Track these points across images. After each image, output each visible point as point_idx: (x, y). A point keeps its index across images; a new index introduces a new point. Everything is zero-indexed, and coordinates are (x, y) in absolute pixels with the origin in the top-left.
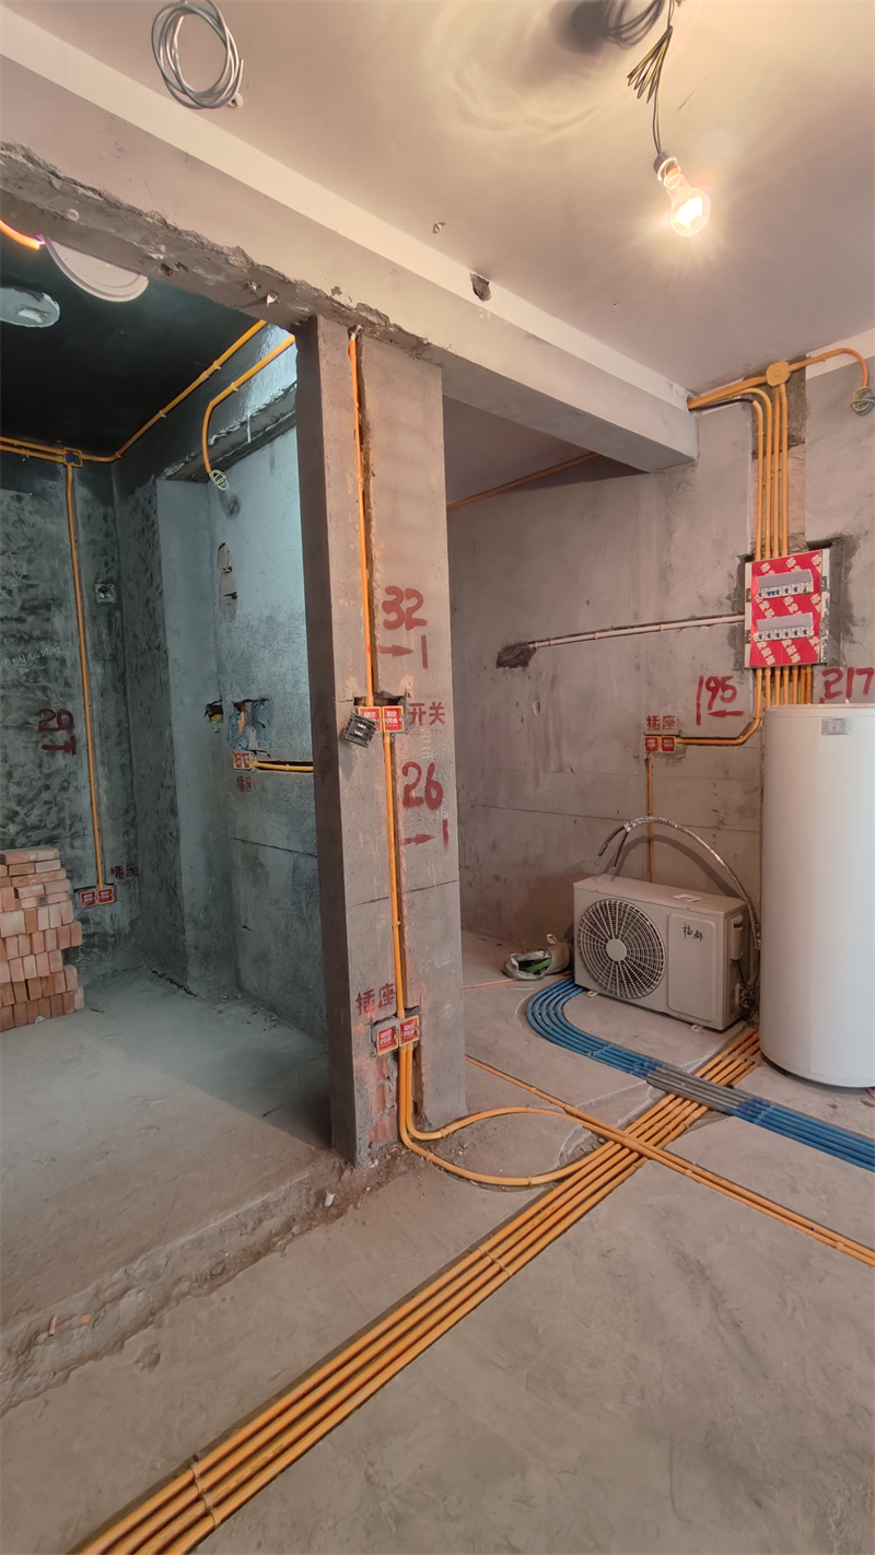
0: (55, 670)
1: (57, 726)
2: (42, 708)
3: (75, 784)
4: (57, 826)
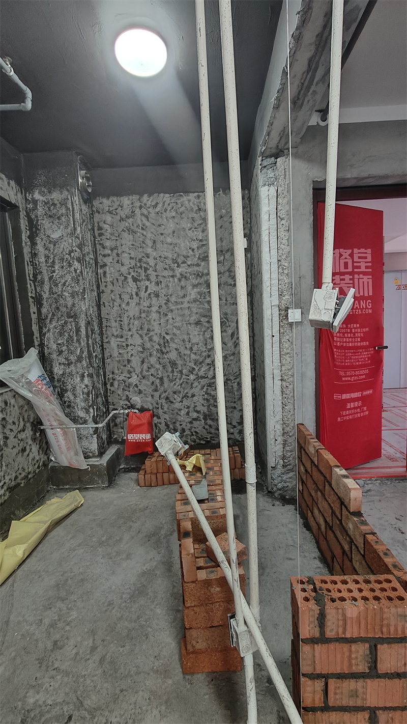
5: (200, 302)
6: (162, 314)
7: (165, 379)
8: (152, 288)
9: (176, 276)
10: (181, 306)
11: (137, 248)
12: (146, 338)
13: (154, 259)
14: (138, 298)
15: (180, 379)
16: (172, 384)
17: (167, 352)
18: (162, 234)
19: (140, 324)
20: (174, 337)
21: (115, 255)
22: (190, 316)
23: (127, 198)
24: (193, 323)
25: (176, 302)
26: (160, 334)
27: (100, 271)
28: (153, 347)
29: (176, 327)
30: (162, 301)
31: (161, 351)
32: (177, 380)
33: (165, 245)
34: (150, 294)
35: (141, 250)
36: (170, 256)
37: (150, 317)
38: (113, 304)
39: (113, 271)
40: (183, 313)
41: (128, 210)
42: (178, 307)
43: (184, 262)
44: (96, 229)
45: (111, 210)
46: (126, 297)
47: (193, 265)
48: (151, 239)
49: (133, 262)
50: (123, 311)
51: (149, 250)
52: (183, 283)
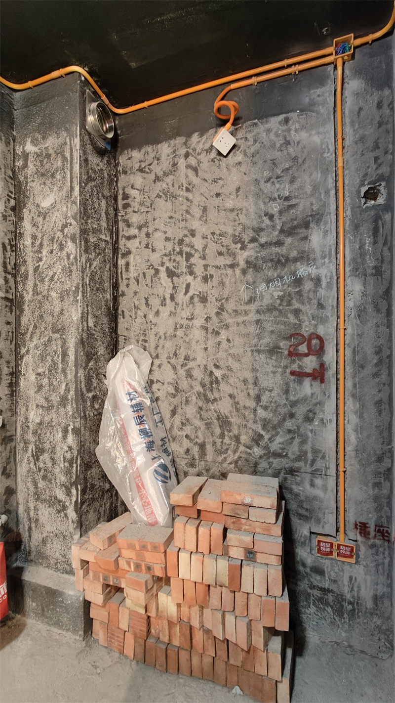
0: (309, 291)
1: (306, 351)
2: (293, 332)
3: (321, 415)
4: (299, 459)
5: (280, 311)
6: (210, 331)
7: (209, 447)
8: (197, 286)
9: (238, 265)
10: (245, 318)
11: (177, 222)
12: (182, 372)
13: (203, 238)
14: (174, 303)
15: (235, 452)
16: (220, 459)
17: (215, 400)
18: (218, 195)
19: (175, 348)
20: (229, 373)
21: (143, 235)
22: (259, 336)
23: (167, 145)
24: (263, 351)
25: (236, 311)
26: (205, 367)
27: (121, 262)
28: (192, 387)
29: (233, 356)
30: (212, 308)
31: (205, 395)
32: (229, 452)
33: (223, 213)
34: (192, 298)
35: (182, 224)
36: (230, 231)
37: (191, 336)
38: (136, 313)
39: (139, 261)
40: (246, 331)
41: (168, 162)
42: (239, 320)
43: (253, 240)
44: (120, 197)
45: (143, 166)
46: (155, 302)
47: (270, 244)
48: (199, 205)
49: (169, 246)
50: (149, 325)
51: (196, 224)
52: (250, 277)
